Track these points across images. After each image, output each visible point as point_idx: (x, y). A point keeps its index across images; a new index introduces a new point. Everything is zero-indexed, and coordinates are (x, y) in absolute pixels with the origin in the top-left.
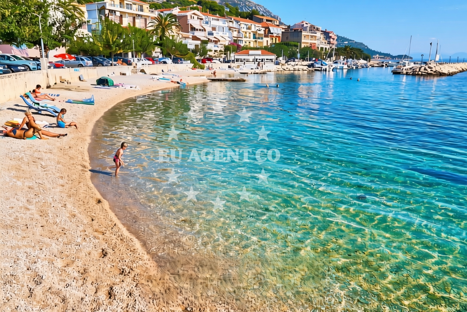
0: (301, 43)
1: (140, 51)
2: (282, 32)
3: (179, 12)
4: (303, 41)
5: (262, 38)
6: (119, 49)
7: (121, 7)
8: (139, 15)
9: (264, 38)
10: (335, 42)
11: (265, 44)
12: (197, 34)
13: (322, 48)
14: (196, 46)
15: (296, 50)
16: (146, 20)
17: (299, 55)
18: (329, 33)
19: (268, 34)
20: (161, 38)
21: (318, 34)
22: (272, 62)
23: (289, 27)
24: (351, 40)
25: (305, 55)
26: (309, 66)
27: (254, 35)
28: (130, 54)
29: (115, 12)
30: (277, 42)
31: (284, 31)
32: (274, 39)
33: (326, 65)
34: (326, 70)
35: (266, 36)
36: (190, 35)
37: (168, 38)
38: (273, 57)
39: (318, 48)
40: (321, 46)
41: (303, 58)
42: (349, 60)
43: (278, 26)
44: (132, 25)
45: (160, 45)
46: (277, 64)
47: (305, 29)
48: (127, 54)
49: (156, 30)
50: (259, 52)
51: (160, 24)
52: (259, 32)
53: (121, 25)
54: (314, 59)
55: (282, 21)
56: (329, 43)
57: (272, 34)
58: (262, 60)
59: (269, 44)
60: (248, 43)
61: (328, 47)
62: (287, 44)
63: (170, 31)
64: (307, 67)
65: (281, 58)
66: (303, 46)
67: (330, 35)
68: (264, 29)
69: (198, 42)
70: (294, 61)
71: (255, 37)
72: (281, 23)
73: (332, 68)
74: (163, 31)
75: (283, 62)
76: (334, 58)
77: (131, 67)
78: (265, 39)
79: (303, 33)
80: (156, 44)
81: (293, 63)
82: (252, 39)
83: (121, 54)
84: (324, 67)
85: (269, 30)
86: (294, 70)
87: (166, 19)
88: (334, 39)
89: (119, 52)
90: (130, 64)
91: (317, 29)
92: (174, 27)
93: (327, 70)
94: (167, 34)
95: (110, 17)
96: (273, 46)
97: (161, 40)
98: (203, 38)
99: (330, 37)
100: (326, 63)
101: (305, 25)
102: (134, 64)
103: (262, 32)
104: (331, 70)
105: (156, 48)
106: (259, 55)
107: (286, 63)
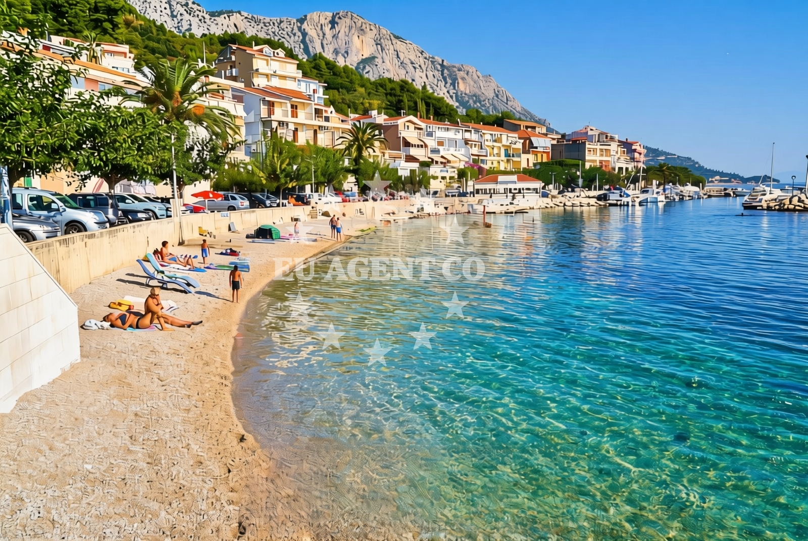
0: (584, 160)
1: (322, 183)
2: (552, 145)
3: (385, 120)
4: (587, 158)
5: (519, 156)
6: (291, 180)
7: (293, 116)
8: (320, 127)
9: (523, 155)
10: (642, 158)
11: (524, 165)
12: (413, 152)
13: (620, 169)
14: (412, 171)
15: (576, 172)
16: (333, 133)
17: (580, 181)
18: (631, 144)
19: (529, 148)
20: (356, 161)
21: (614, 146)
22: (537, 193)
23: (563, 136)
24: (668, 154)
25: (592, 180)
26: (599, 198)
27: (506, 150)
28: (308, 188)
29: (287, 125)
30: (545, 160)
31: (555, 142)
32: (539, 155)
33: (628, 196)
34: (628, 205)
35: (525, 151)
36: (403, 154)
37: (365, 160)
38: (538, 185)
39: (614, 169)
40: (618, 166)
41: (588, 186)
42: (667, 187)
43: (546, 135)
44: (312, 143)
45: (355, 172)
46: (545, 195)
47: (591, 139)
48: (302, 189)
49: (349, 148)
50: (514, 178)
51: (356, 139)
52: (513, 146)
53: (296, 144)
54: (607, 187)
55: (551, 126)
56: (633, 159)
57: (536, 148)
58: (520, 189)
59: (531, 165)
60: (495, 165)
61: (631, 166)
62: (561, 164)
63: (370, 150)
64: (595, 200)
65: (551, 187)
66: (587, 165)
67: (634, 147)
68: (522, 141)
69: (415, 166)
70: (573, 191)
71: (507, 155)
72: (550, 130)
73: (638, 200)
74: (360, 150)
75: (555, 192)
76: (642, 184)
77: (308, 208)
78: (524, 157)
79: (587, 146)
80: (348, 171)
81: (571, 195)
82: (503, 157)
83: (294, 188)
84: (625, 200)
85: (531, 142)
86: (573, 205)
87: (364, 132)
88: (640, 154)
89: (290, 186)
90: (308, 203)
91: (612, 139)
92: (377, 144)
93: (630, 204)
94: (365, 154)
95: (279, 131)
96: (538, 167)
97: (356, 164)
98: (422, 159)
99: (635, 150)
100: (629, 192)
101: (590, 133)
102: (313, 204)
103: (519, 146)
104: (637, 204)
105: (349, 176)
106: (515, 182)
107: (559, 193)
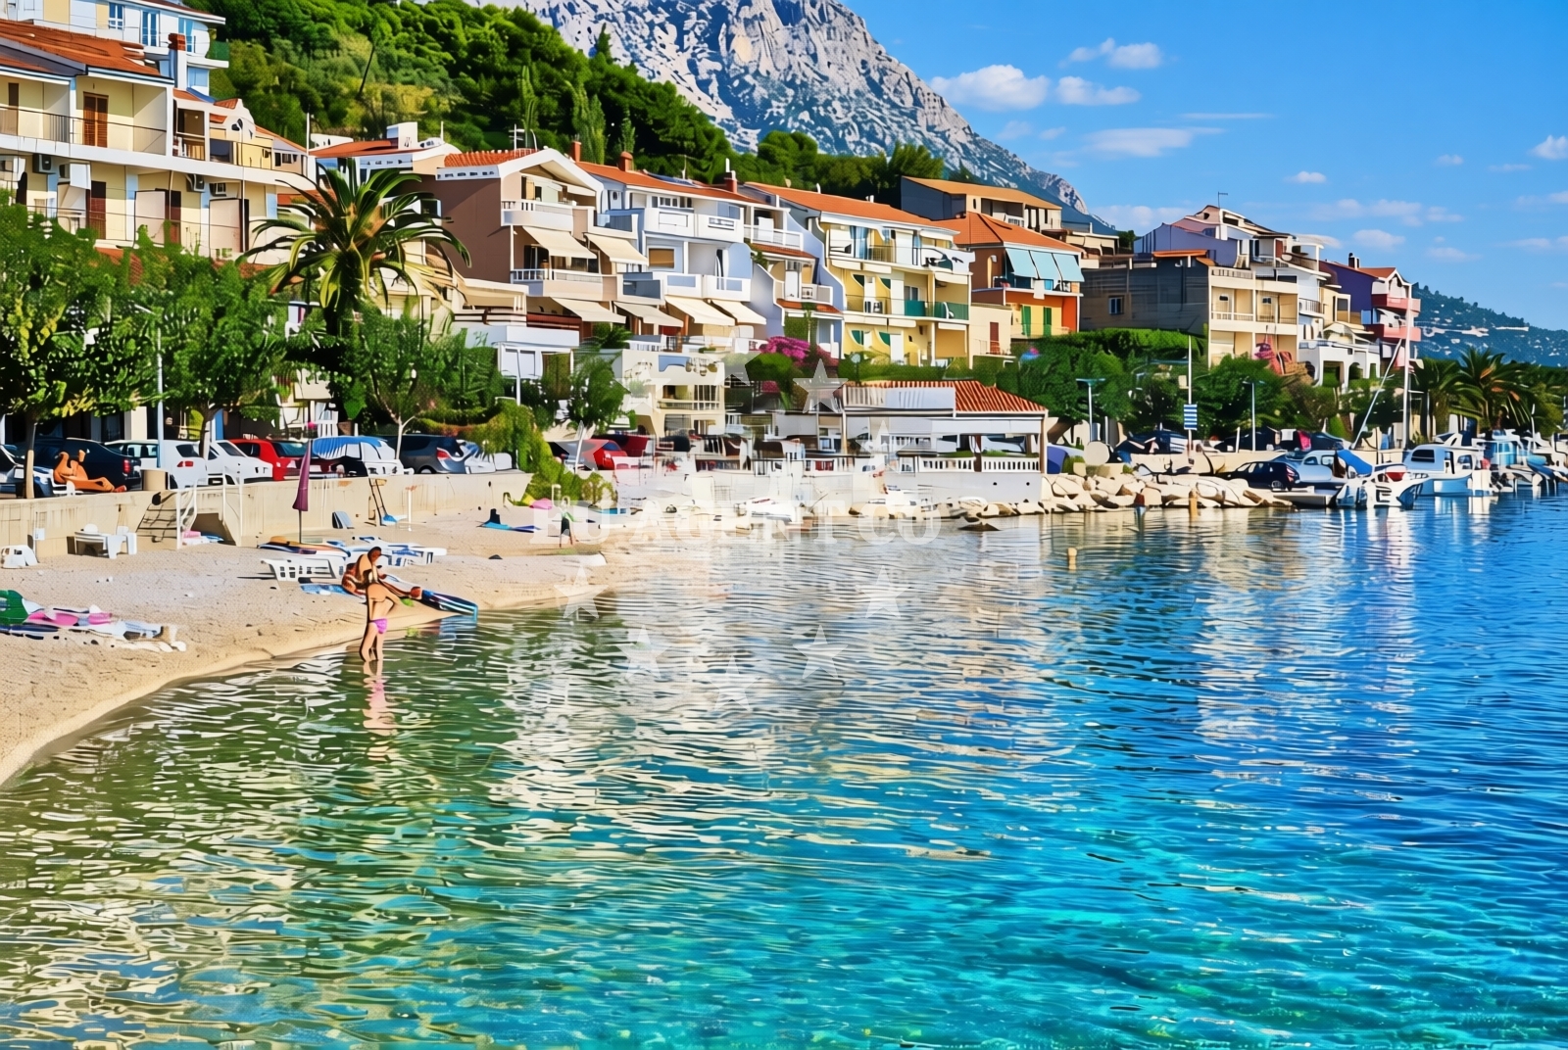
0: (1201, 337)
1: (199, 401)
2: (1085, 272)
3: (450, 161)
4: (1214, 324)
5: (962, 313)
6: (75, 389)
7: (89, 139)
8: (195, 182)
9: (973, 310)
10: (1411, 331)
11: (978, 346)
12: (561, 288)
13: (1332, 368)
14: (552, 361)
15: (1174, 382)
16: (244, 207)
17: (1190, 415)
18: (1369, 279)
19: (997, 283)
20: (333, 317)
21: (1307, 288)
22: (1027, 452)
23: (1125, 240)
24: (1503, 319)
25: (1235, 409)
26: (1259, 477)
27: (911, 293)
28: (137, 420)
29: (64, 171)
30: (1058, 330)
31: (1093, 263)
32: (1037, 312)
33: (1363, 469)
34: (1361, 507)
35: (985, 296)
36: (517, 292)
37: (372, 316)
38: (1037, 423)
39: (1310, 369)
40: (1327, 354)
41: (1221, 427)
42: (1497, 439)
43: (1058, 235)
44: (158, 239)
45: (327, 359)
46: (1060, 465)
47: (1224, 255)
48: (117, 422)
49: (306, 264)
50: (944, 395)
51: (332, 230)
52: (941, 274)
53: (99, 244)
54: (1287, 434)
55: (1083, 207)
56: (1375, 334)
57: (1025, 282)
58: (965, 438)
59: (1005, 345)
60: (871, 341)
61: (1369, 358)
62: (1117, 345)
63: (388, 274)
64: (1242, 485)
65: (1083, 430)
66: (1216, 352)
67: (1377, 289)
68: (971, 257)
69: (567, 340)
70: (1164, 449)
71: (914, 306)
72: (1075, 220)
73: (1397, 489)
74: (348, 274)
75: (1097, 453)
76: (1408, 427)
77: (137, 502)
78: (980, 317)
79: (1214, 280)
80: (299, 354)
81: (1157, 462)
82: (898, 316)
83: (82, 417)
84: (1352, 485)
85: (1005, 264)
86: (1167, 503)
87: (368, 203)
88: (1401, 313)
89: (68, 410)
90: (137, 482)
91: (1299, 257)
92: (414, 250)
93: (1371, 503)
94: (369, 289)
95: (32, 195)
96: (1031, 356)
97: (332, 330)
98: (592, 313)
99: (1380, 301)
100: (1366, 456)
101: (1224, 232)
102: (157, 485)
103: (960, 275)
104: (1393, 500)
105: (303, 374)
106: (945, 414)
107: (1113, 459)
